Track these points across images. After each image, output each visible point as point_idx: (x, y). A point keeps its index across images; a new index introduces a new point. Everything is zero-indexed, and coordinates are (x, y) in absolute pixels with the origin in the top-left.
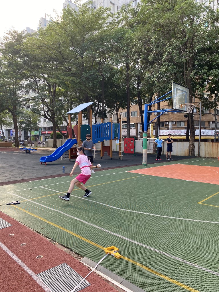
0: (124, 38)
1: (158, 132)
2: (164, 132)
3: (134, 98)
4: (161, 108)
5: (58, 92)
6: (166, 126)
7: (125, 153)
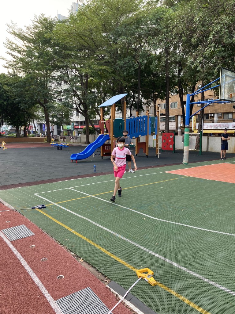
0: (163, 19)
1: (201, 126)
2: (208, 126)
3: (175, 87)
4: (206, 98)
5: (90, 83)
6: (211, 118)
7: (163, 150)
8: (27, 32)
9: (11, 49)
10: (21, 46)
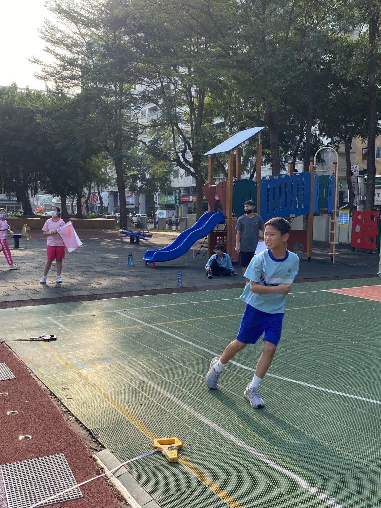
7: (354, 248)
9: (52, 42)
10: (72, 34)
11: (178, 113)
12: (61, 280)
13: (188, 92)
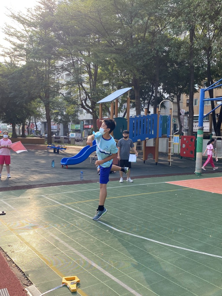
3: (205, 79)
7: (182, 157)
8: (28, 14)
10: (21, 31)
11: (82, 78)
12: (10, 176)
13: (88, 66)
